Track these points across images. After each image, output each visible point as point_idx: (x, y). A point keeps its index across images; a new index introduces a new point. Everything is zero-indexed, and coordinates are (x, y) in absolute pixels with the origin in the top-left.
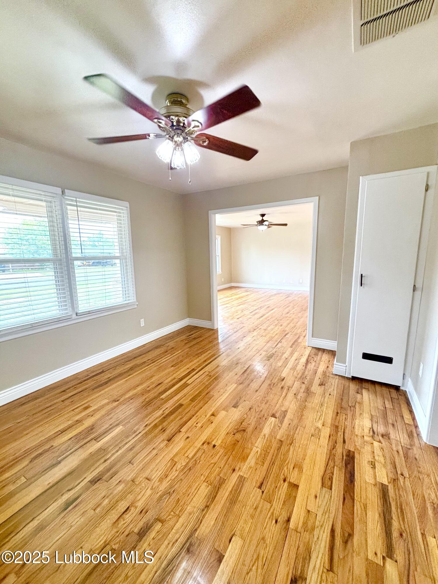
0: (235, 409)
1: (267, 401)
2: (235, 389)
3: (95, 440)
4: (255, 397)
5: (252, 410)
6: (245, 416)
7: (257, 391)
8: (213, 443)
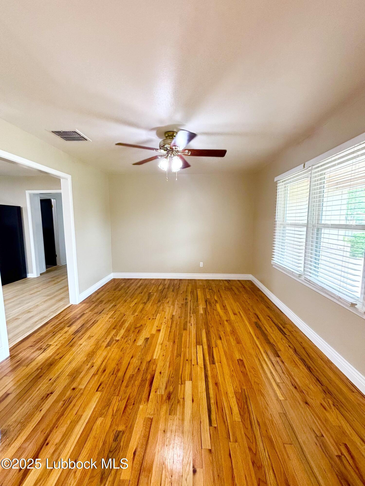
0: (146, 337)
1: (121, 351)
2: (153, 352)
3: (205, 308)
4: (133, 350)
5: (133, 340)
6: (137, 335)
7: (132, 357)
8: (150, 320)
